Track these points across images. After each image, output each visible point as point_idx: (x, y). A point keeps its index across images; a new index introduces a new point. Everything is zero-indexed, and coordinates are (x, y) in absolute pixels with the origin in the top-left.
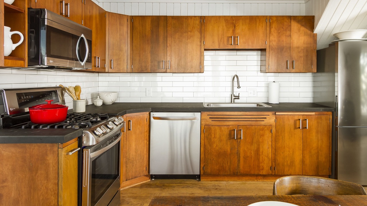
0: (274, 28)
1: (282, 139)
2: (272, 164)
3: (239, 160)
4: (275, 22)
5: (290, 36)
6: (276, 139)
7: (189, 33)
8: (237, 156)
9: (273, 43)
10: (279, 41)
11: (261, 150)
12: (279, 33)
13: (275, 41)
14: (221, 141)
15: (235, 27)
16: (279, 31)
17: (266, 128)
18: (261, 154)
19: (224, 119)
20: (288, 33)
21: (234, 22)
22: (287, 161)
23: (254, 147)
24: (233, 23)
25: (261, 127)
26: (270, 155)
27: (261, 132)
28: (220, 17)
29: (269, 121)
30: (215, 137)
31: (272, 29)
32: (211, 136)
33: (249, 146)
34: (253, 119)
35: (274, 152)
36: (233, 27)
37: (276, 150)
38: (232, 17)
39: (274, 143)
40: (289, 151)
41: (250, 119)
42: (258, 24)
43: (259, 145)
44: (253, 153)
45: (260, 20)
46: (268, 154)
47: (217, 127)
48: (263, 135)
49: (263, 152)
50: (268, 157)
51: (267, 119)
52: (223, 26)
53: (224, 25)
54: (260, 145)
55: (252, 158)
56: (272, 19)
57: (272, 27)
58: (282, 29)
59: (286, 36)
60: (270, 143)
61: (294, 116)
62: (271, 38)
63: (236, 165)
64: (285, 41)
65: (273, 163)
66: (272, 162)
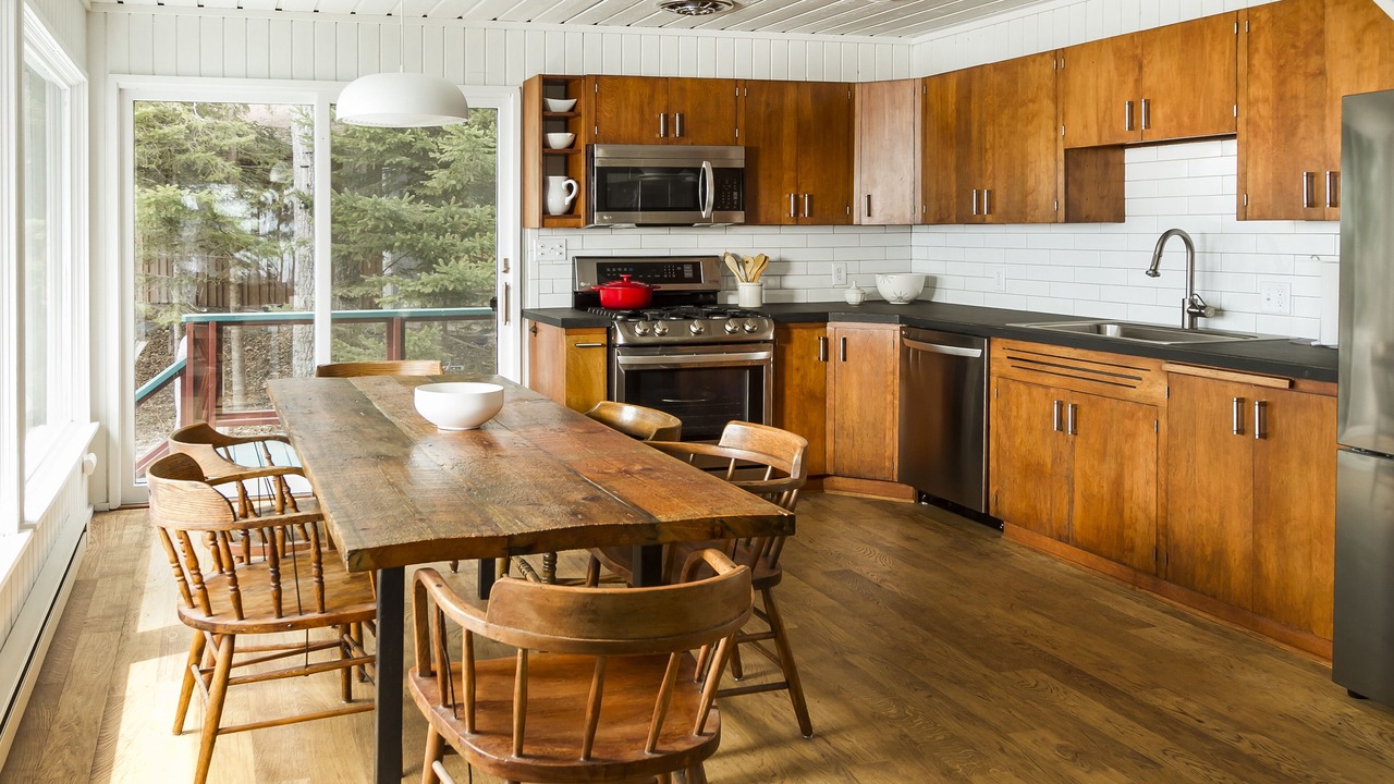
0: (1261, 50)
1: (1188, 461)
2: (1157, 540)
3: (1071, 502)
4: (1267, 29)
5: (1322, 73)
6: (1167, 459)
7: (1030, 105)
8: (1066, 487)
9: (1258, 111)
10: (1281, 99)
11: (1127, 486)
12: (1282, 66)
13: (1266, 100)
14: (1030, 429)
15: (1141, 68)
16: (1282, 62)
17: (1141, 414)
18: (1126, 495)
19: (1038, 367)
20: (1314, 62)
21: (1139, 51)
22: (1203, 545)
23: (1109, 469)
24: (1135, 57)
25: (1128, 409)
26: (1153, 507)
27: (1128, 424)
28: (1100, 42)
29: (1149, 390)
30: (1017, 417)
31: (1256, 56)
32: (1010, 410)
33: (1096, 463)
34: (1106, 378)
35: (1164, 500)
36: (1137, 70)
37: (1167, 494)
38: (1132, 36)
39: (1162, 470)
40: (1209, 511)
41: (1100, 377)
42: (1208, 48)
43: (1121, 466)
44: (1105, 489)
45: (1214, 32)
46: (1145, 502)
47: (1022, 387)
48: (1131, 436)
49: (1132, 492)
50: (1145, 510)
51: (1146, 383)
52: (1109, 72)
53: (1112, 66)
54: (1126, 467)
55: (1103, 502)
56: (1257, 18)
57: (1257, 50)
58: (1293, 51)
59: (1307, 75)
60: (1152, 467)
61: (1224, 383)
62: (1251, 91)
63: (1065, 512)
64: (1302, 95)
65: (1161, 537)
66: (1157, 534)
